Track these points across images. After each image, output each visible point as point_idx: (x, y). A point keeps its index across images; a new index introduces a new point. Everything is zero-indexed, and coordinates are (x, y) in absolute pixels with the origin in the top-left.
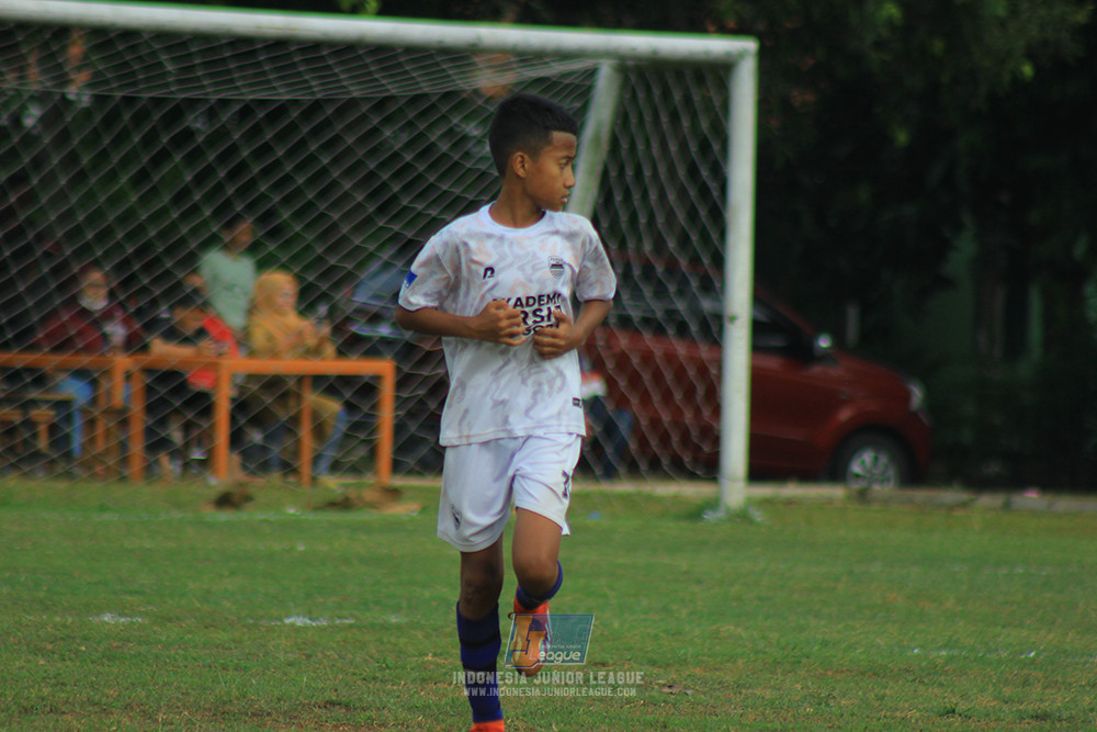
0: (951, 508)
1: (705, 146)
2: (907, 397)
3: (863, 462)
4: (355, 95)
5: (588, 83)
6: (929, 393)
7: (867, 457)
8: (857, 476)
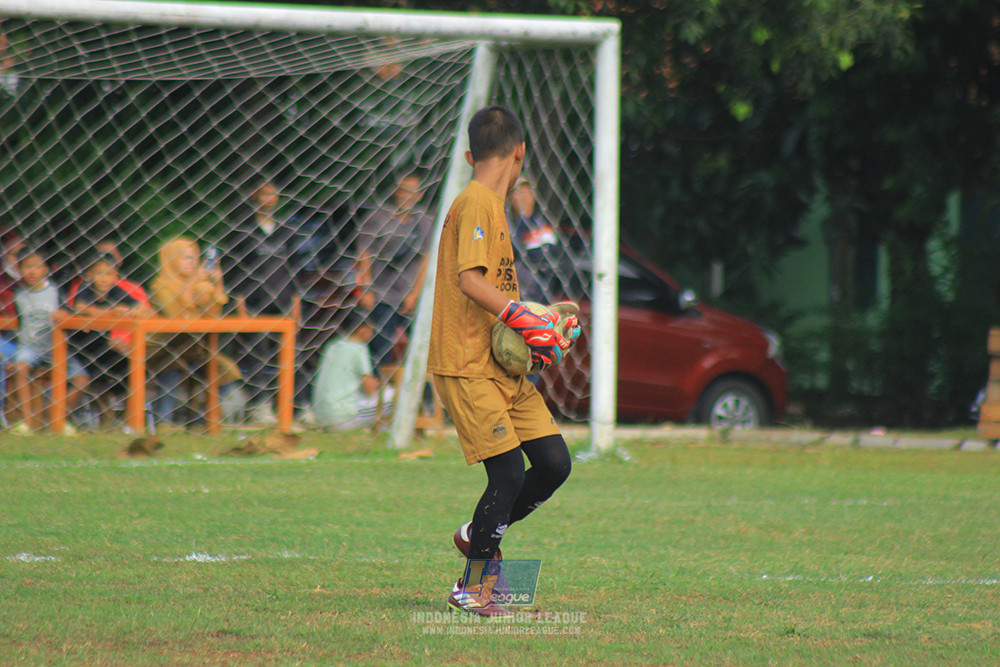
0: (803, 447)
1: (573, 120)
2: (765, 345)
3: (725, 406)
4: (252, 75)
5: (466, 62)
6: (785, 341)
7: (729, 400)
8: (720, 418)
